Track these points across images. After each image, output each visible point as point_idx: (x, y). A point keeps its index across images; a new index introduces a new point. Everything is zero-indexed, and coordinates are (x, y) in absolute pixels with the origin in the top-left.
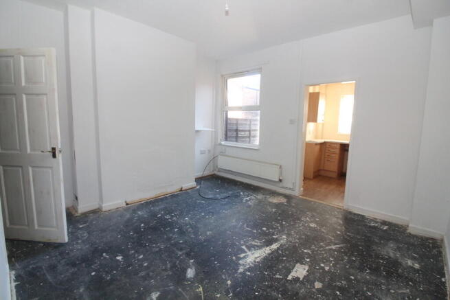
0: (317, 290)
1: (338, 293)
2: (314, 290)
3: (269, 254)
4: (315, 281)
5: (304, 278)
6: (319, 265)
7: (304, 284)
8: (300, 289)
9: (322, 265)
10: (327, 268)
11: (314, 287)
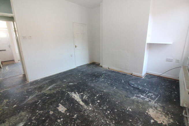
0: (49, 112)
1: (44, 118)
2: (50, 110)
3: (76, 101)
4: (54, 112)
5: (57, 109)
6: (62, 118)
7: (54, 108)
8: (53, 106)
9: (62, 119)
10: (59, 121)
11: (51, 111)
